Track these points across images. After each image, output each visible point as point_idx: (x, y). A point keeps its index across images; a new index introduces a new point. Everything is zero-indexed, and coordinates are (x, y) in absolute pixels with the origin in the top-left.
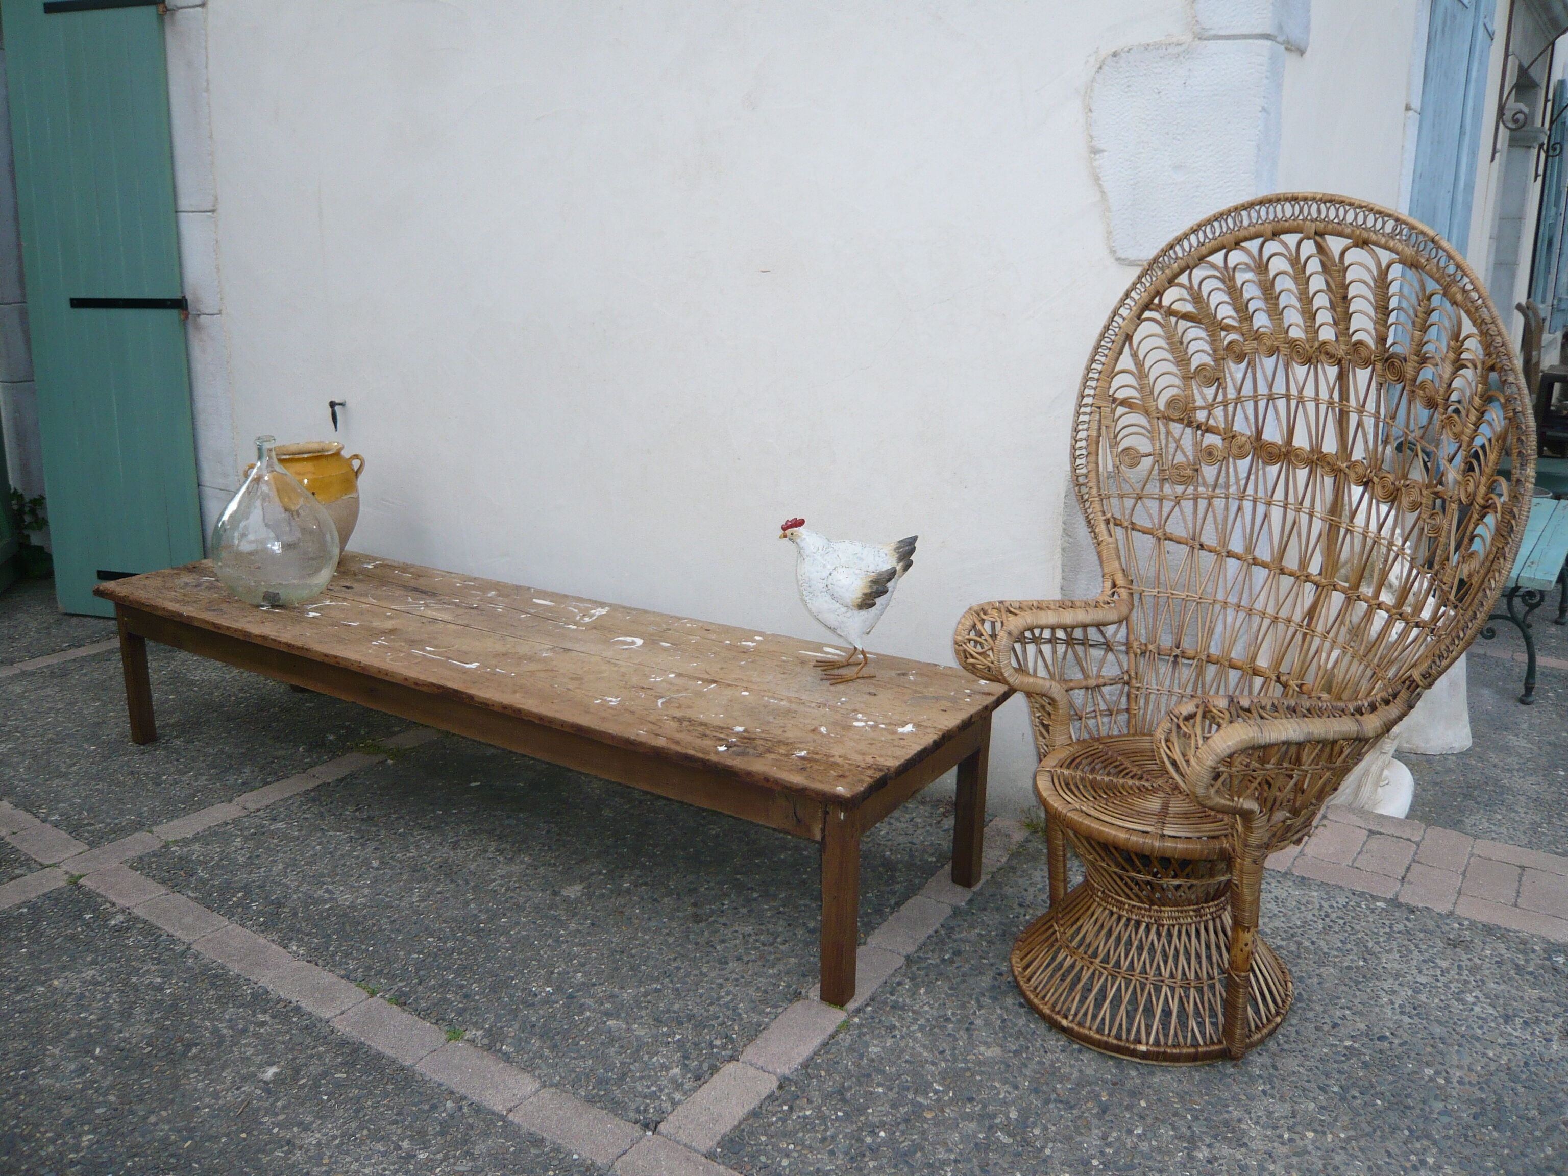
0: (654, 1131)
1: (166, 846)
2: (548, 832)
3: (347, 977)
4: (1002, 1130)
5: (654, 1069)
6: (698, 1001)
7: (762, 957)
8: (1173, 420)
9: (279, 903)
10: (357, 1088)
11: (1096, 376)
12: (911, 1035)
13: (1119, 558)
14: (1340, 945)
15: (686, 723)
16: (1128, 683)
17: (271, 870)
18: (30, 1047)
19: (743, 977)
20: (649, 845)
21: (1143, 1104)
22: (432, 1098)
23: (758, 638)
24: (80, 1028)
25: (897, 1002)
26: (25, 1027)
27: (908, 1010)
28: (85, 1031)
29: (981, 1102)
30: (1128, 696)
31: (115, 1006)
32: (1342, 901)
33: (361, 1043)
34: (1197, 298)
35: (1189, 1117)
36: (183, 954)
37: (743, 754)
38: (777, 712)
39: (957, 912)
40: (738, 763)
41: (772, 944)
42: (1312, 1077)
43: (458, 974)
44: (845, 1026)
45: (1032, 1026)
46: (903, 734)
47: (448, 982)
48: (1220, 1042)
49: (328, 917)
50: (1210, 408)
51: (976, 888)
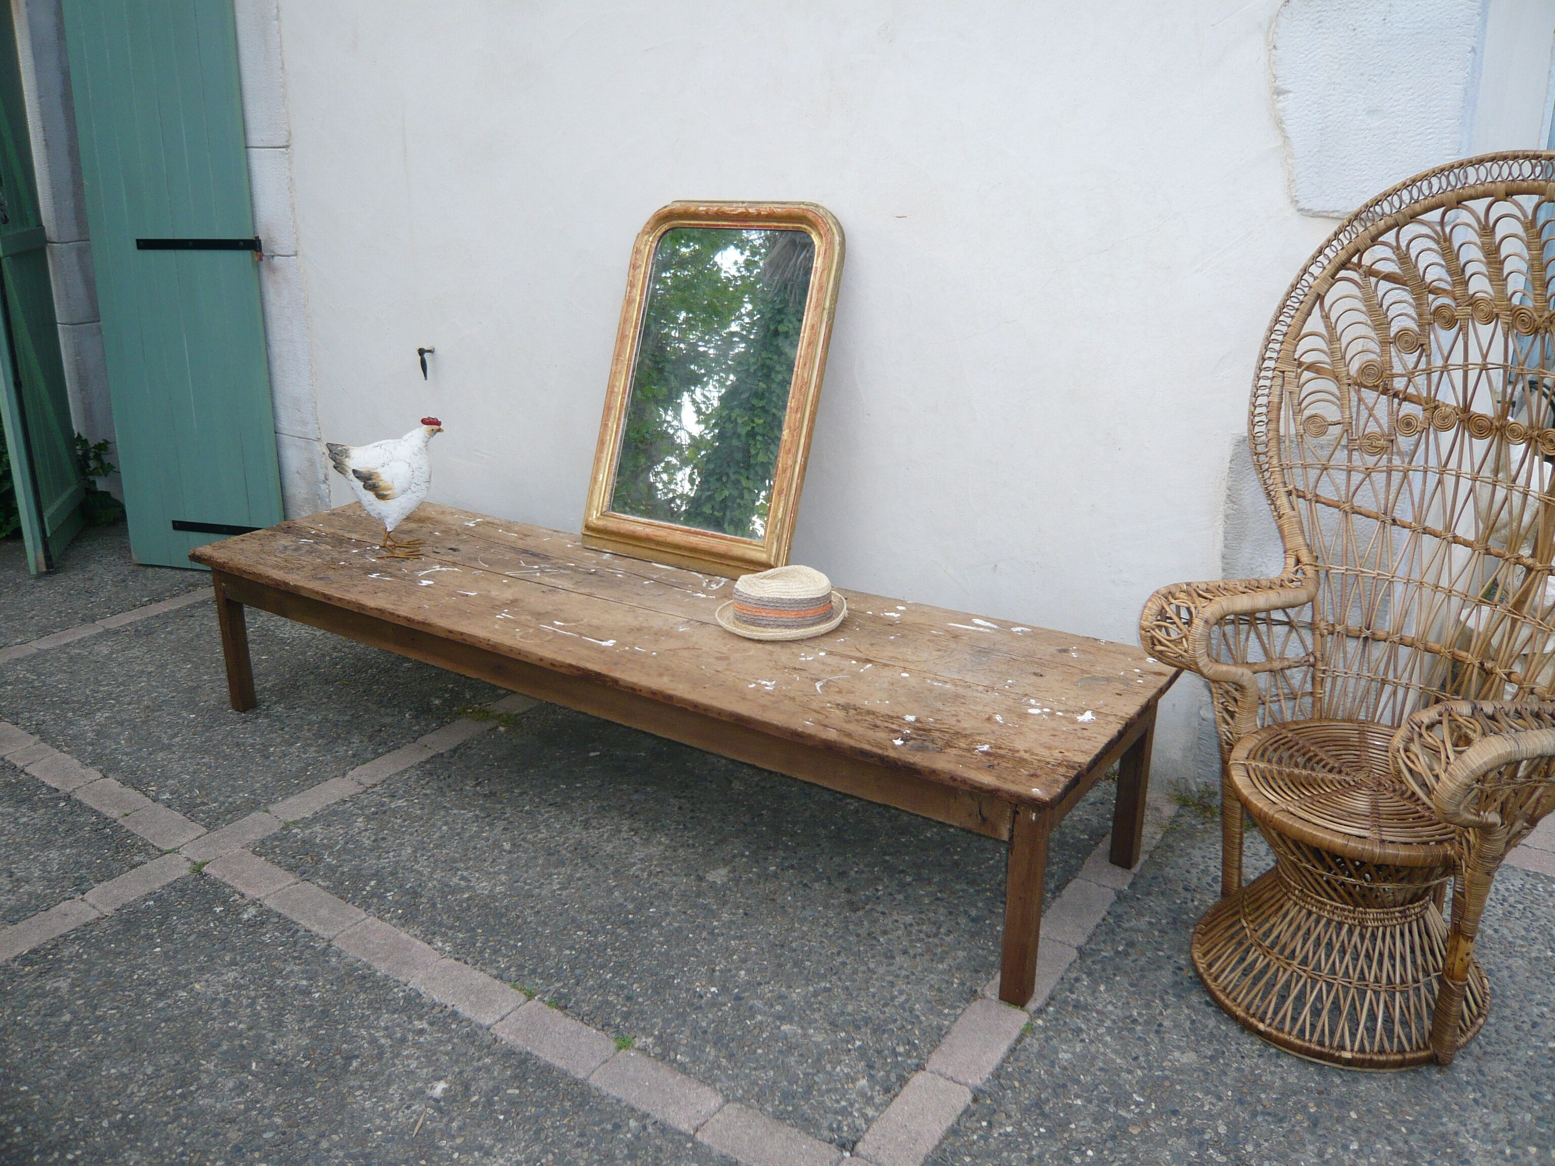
0: (852, 1151)
1: (286, 827)
2: (680, 808)
3: (499, 977)
4: (1213, 1147)
5: (839, 1081)
6: (872, 1002)
7: (928, 950)
8: (1366, 387)
9: (415, 892)
10: (533, 1105)
11: (1280, 338)
12: (1099, 1039)
13: (1303, 532)
14: (1524, 933)
15: (852, 712)
16: (1313, 666)
17: (400, 856)
18: (182, 1061)
19: (913, 974)
20: (788, 822)
21: (1354, 1115)
22: (613, 1116)
23: (900, 608)
24: (231, 1039)
25: (1078, 1001)
26: (173, 1038)
27: (1091, 1010)
28: (237, 1042)
29: (1185, 1115)
30: (1313, 679)
31: (264, 1013)
32: (1518, 883)
33: (528, 1053)
34: (1403, 258)
35: (1404, 1130)
36: (324, 952)
37: (922, 749)
38: (943, 697)
39: (1121, 897)
40: (919, 759)
41: (936, 935)
42: (1522, 1084)
43: (616, 974)
44: (1029, 1029)
45: (1223, 1028)
46: (1082, 722)
47: (607, 982)
48: (1427, 1048)
49: (469, 908)
50: (1410, 377)
51: (1136, 869)
